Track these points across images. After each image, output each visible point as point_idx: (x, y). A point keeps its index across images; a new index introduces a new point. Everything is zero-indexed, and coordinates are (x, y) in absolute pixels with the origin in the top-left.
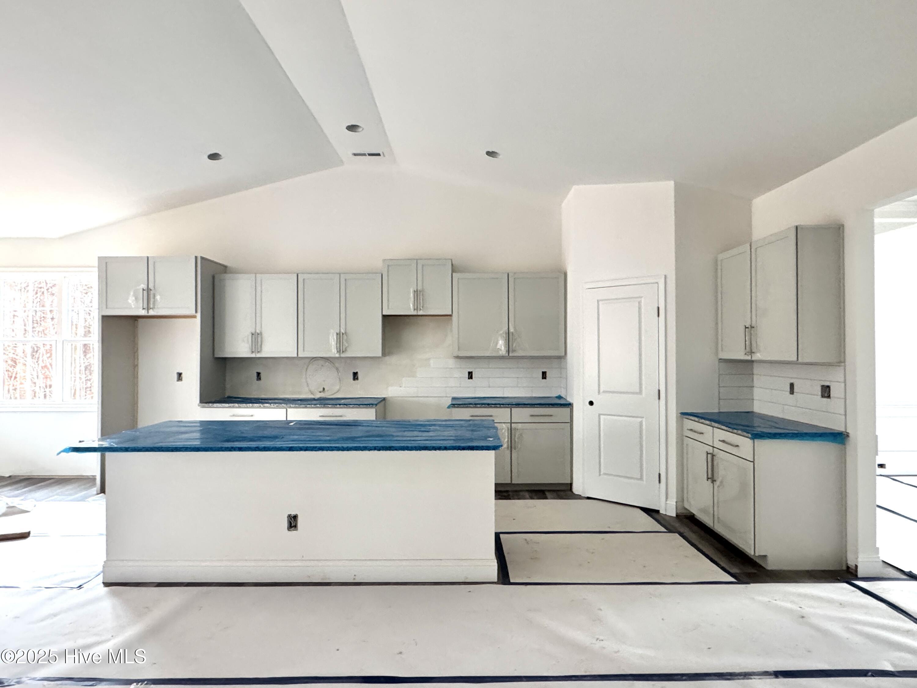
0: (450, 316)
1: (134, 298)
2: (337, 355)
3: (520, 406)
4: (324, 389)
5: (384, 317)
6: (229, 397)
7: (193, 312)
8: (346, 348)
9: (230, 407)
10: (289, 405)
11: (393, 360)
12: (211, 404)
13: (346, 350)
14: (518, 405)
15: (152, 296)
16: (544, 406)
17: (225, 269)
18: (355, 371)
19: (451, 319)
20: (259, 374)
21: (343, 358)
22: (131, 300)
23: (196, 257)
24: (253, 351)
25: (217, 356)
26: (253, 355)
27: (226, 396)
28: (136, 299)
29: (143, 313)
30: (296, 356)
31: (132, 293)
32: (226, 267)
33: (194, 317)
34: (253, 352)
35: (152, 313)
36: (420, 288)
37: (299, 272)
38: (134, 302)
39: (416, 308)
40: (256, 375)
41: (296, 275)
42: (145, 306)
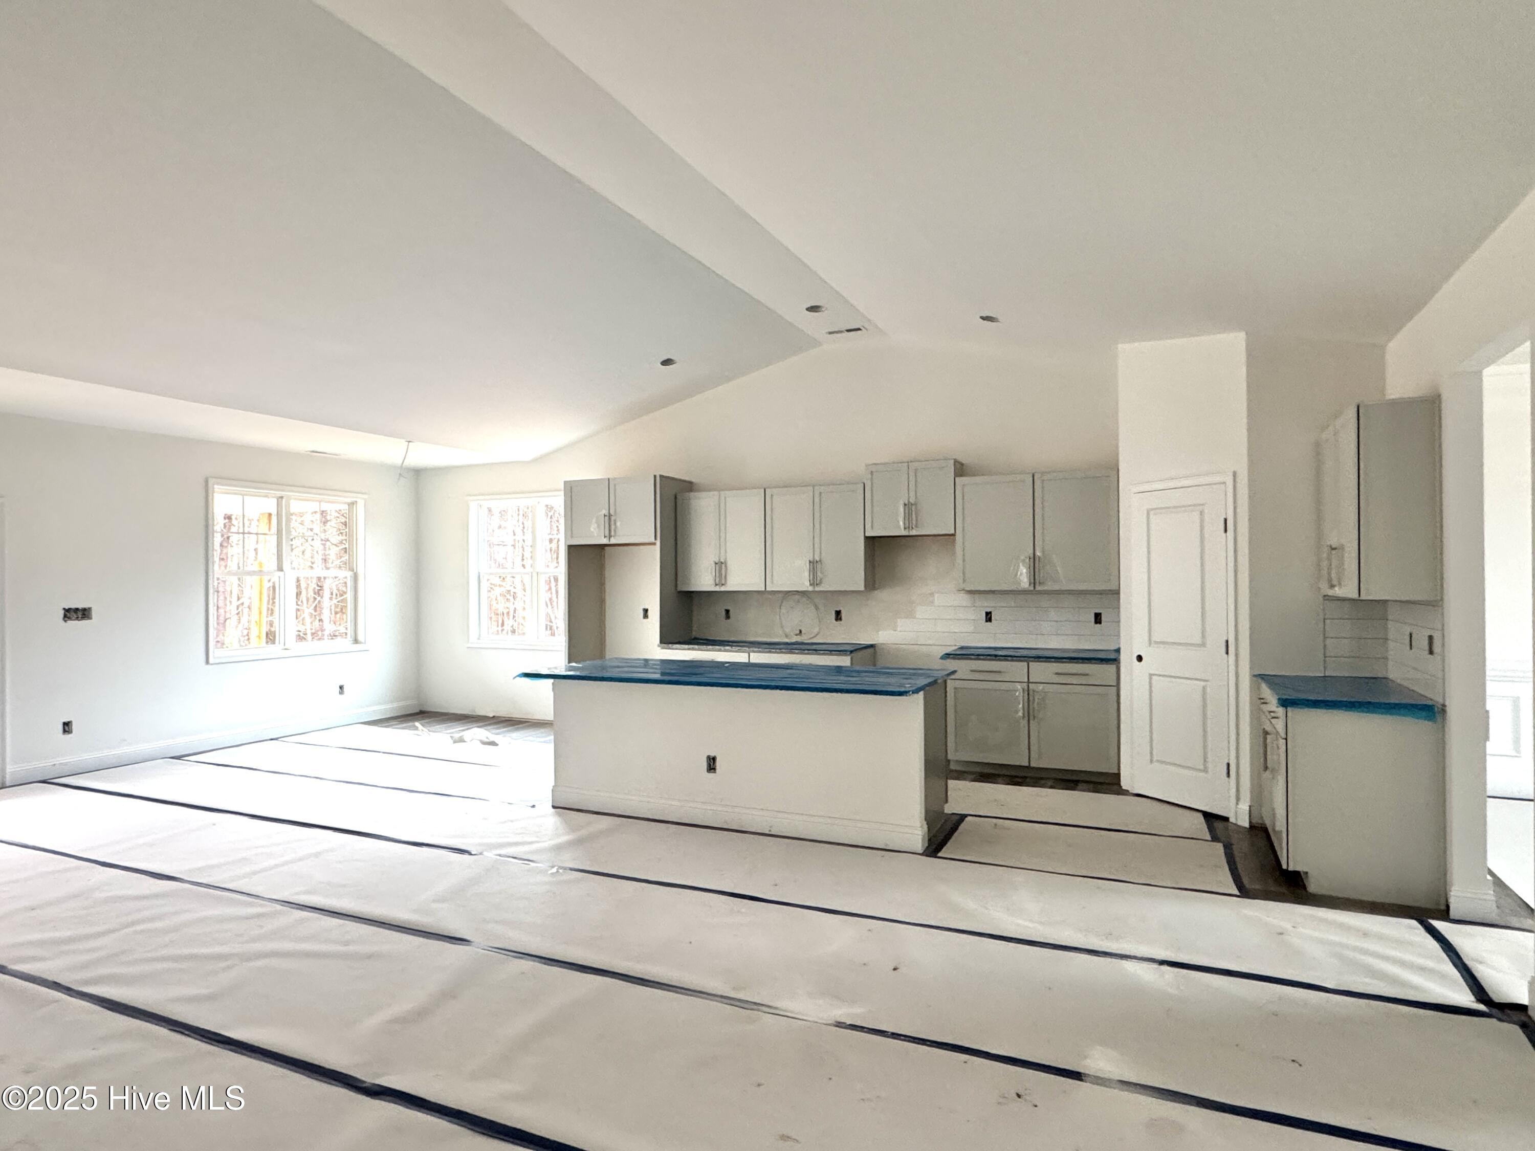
0: (953, 535)
1: (596, 525)
2: (811, 589)
3: (1041, 660)
4: (801, 631)
5: (867, 539)
6: (696, 639)
7: (653, 540)
8: (821, 579)
9: (689, 649)
10: (751, 649)
11: (883, 595)
12: (670, 645)
13: (821, 582)
14: (1038, 658)
15: (612, 523)
16: (1075, 661)
17: (689, 486)
18: (838, 609)
19: (954, 540)
20: (727, 611)
21: (816, 591)
22: (593, 528)
23: (655, 476)
24: (717, 583)
25: (680, 588)
26: (717, 589)
27: (693, 637)
28: (599, 526)
29: (605, 541)
30: (763, 589)
31: (594, 520)
32: (691, 483)
33: (654, 544)
34: (716, 585)
35: (613, 541)
36: (912, 501)
37: (765, 487)
38: (597, 530)
39: (907, 525)
40: (724, 613)
41: (763, 490)
42: (607, 534)
